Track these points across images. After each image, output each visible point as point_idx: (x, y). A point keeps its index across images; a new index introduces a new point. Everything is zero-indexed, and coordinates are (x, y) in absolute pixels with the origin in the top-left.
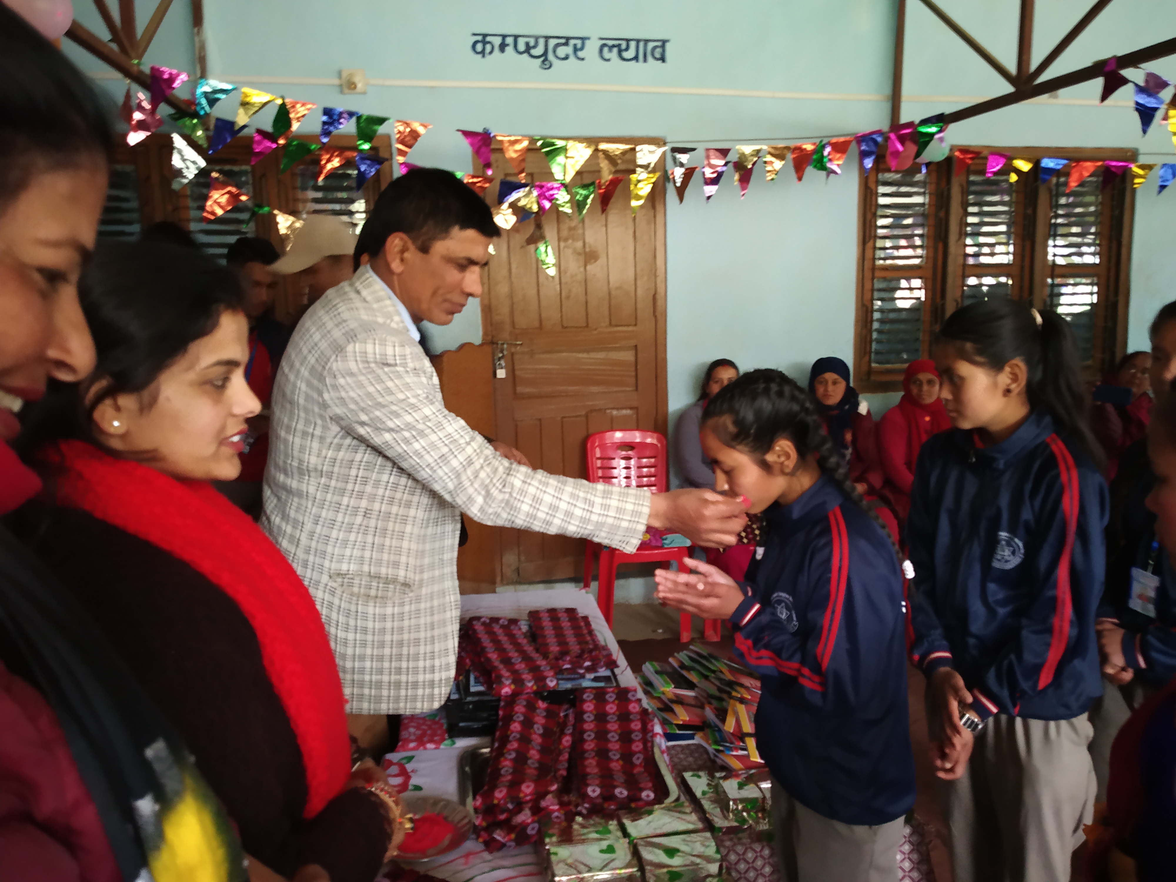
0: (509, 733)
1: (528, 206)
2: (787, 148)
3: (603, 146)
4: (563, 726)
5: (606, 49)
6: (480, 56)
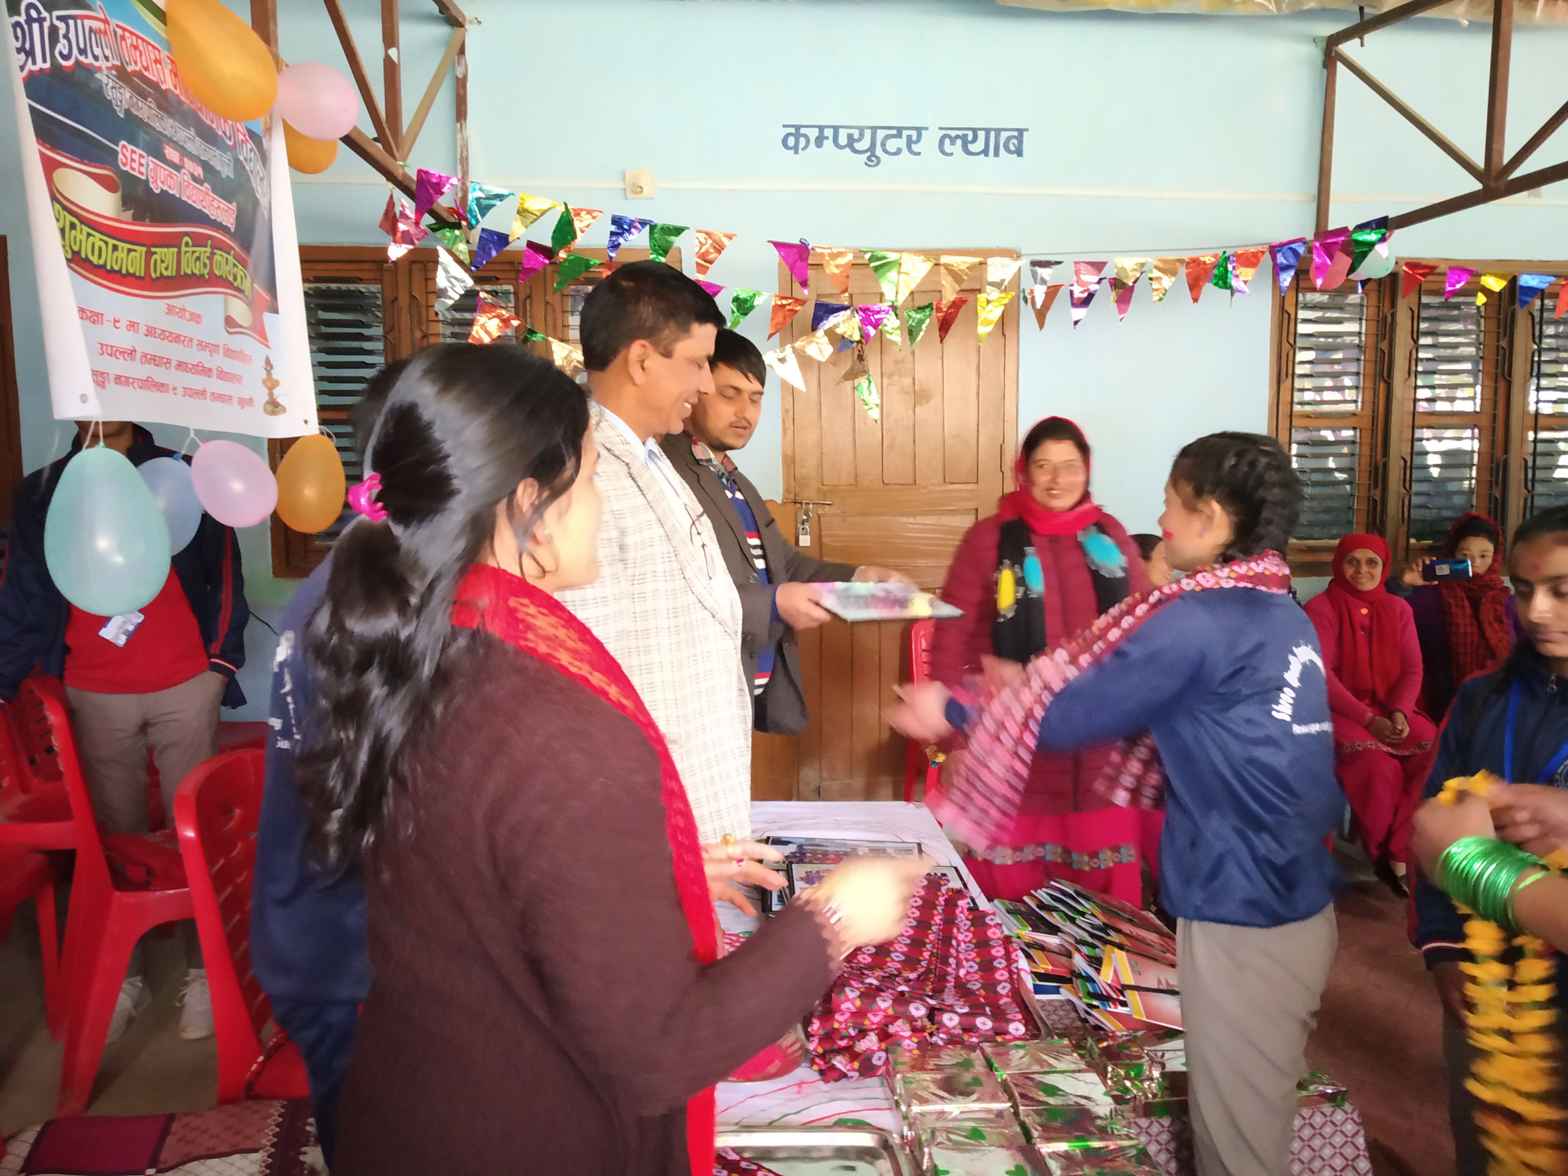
1: (849, 333)
2: (1181, 261)
3: (945, 259)
5: (947, 141)
6: (792, 151)
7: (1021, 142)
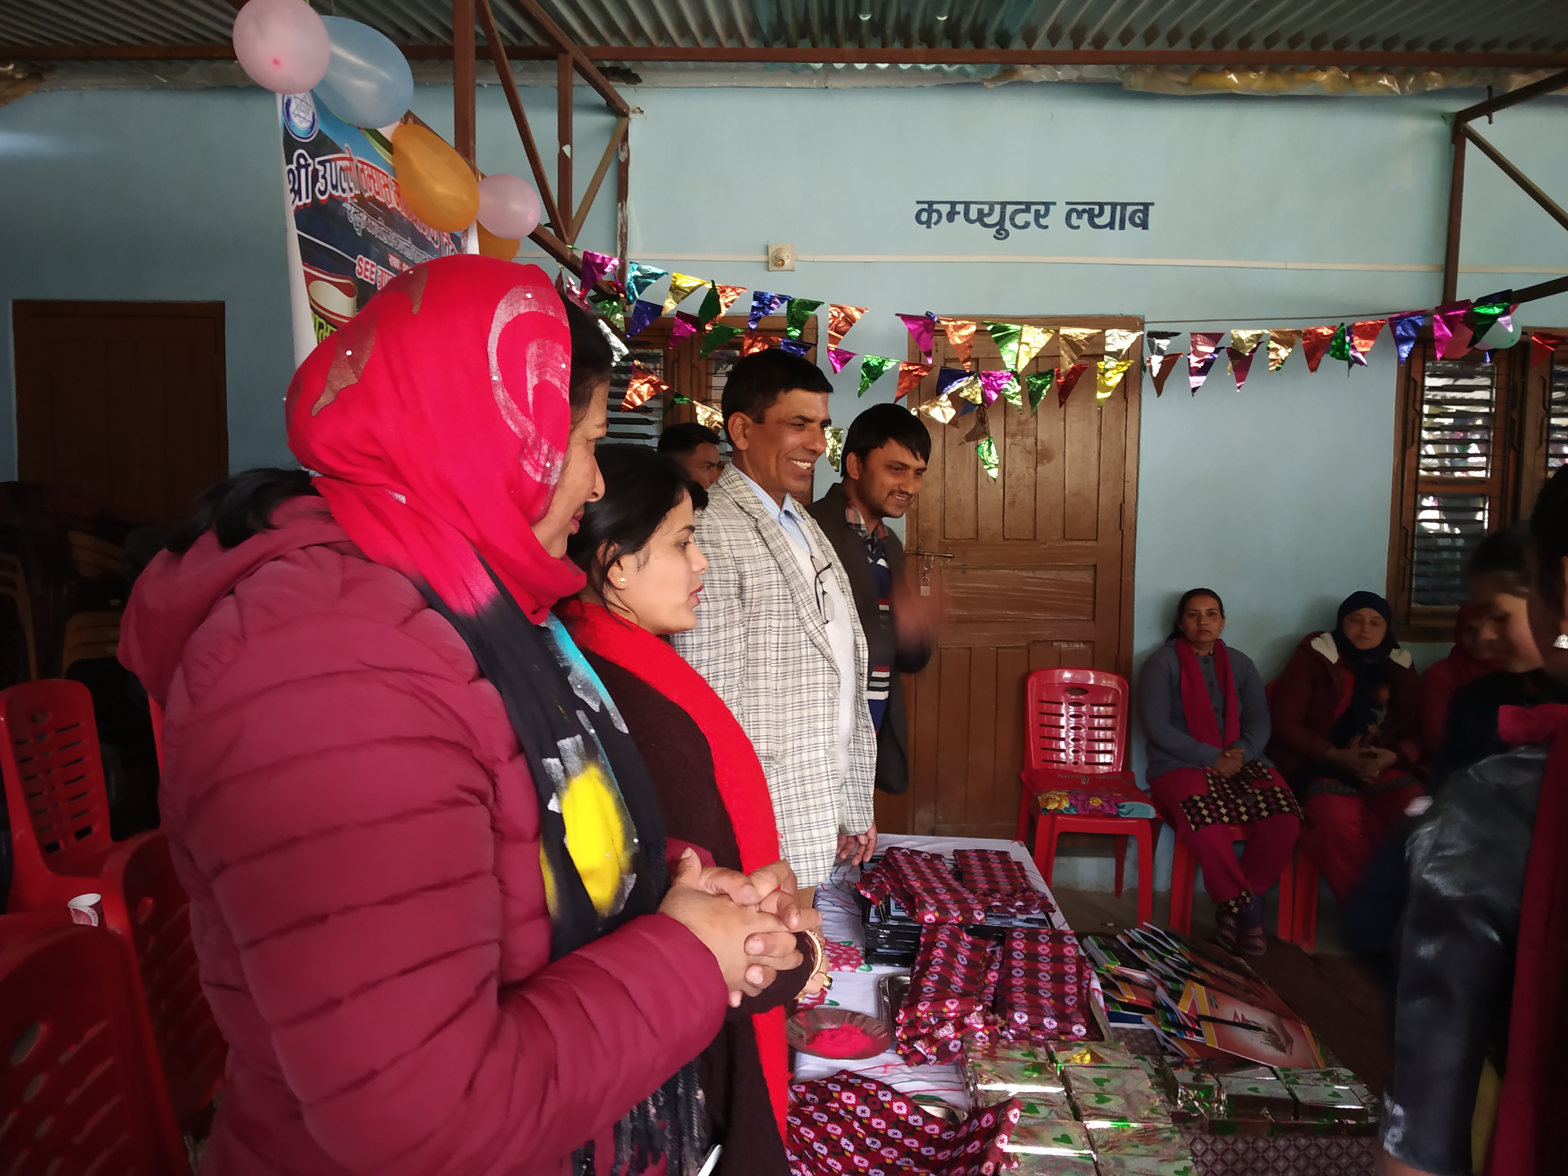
0: (931, 957)
1: (972, 397)
2: (1298, 333)
3: (1064, 331)
4: (990, 961)
5: (1074, 215)
6: (925, 226)
7: (1146, 215)
